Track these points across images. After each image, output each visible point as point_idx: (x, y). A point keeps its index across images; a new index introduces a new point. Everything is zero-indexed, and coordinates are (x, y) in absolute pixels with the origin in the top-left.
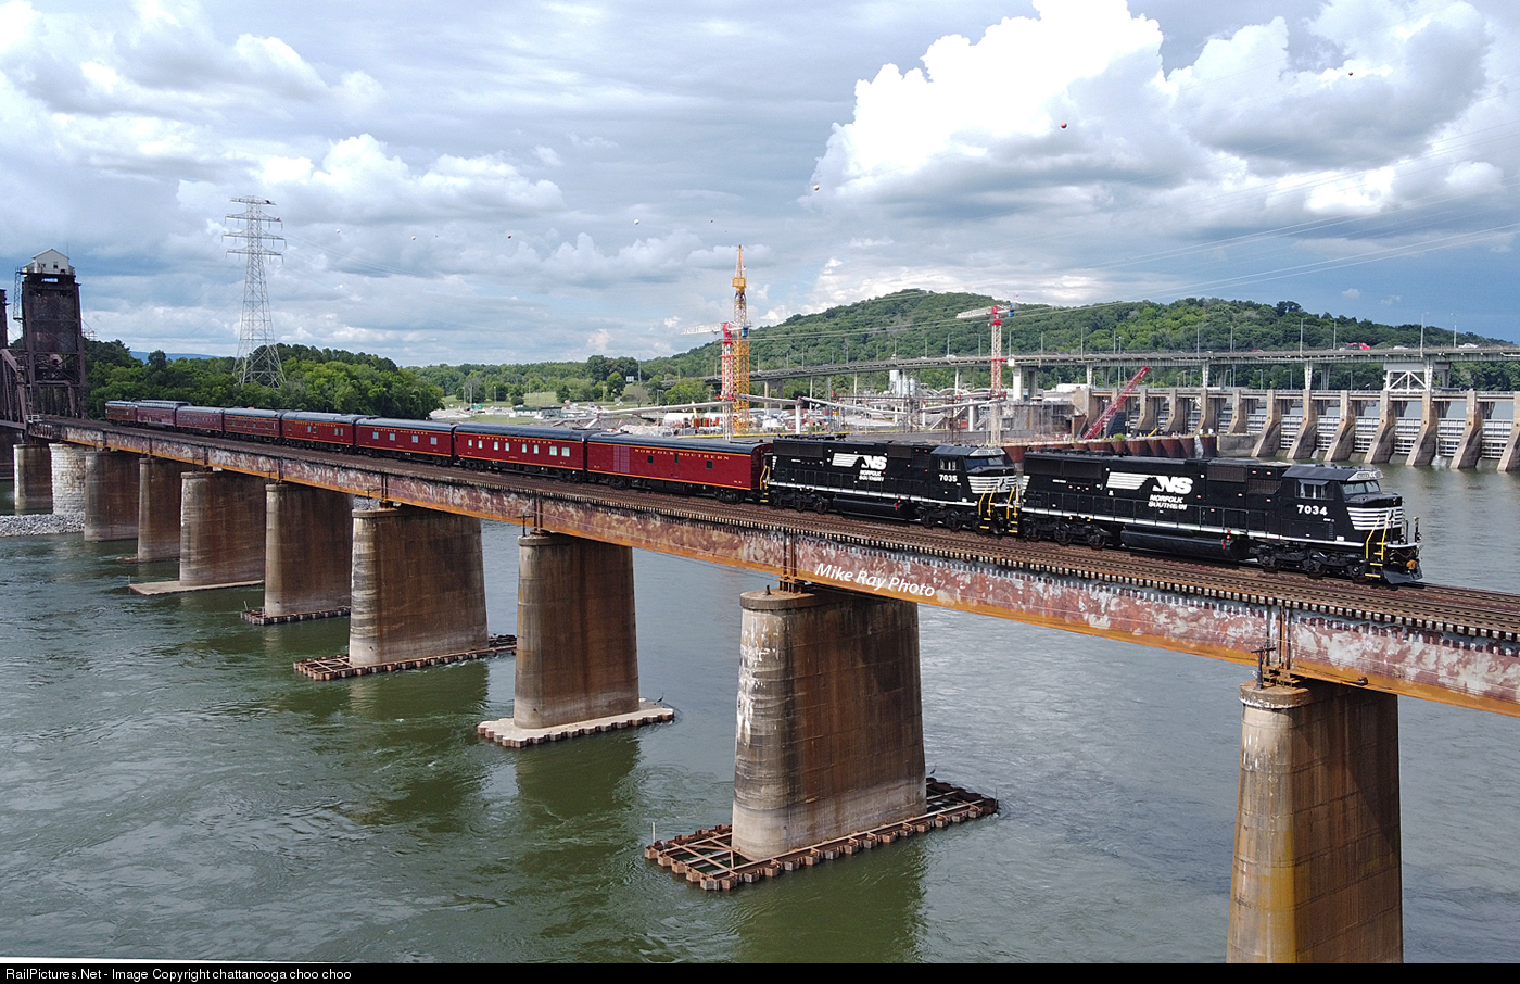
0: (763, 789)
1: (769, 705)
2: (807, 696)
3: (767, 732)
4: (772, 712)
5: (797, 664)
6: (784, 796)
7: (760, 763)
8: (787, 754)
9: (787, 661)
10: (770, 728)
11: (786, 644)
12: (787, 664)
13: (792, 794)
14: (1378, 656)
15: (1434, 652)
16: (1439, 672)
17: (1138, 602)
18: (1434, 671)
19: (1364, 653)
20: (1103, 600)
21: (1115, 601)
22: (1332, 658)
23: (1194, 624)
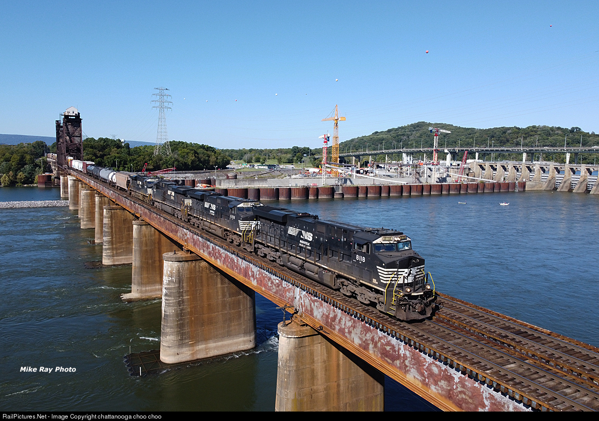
0: (168, 337)
1: (170, 302)
2: (190, 298)
3: (169, 313)
4: (172, 305)
5: (185, 285)
6: (177, 340)
7: (167, 326)
8: (179, 323)
9: (180, 283)
10: (171, 312)
11: (179, 276)
12: (180, 285)
13: (182, 340)
14: (327, 317)
15: (344, 319)
16: (346, 330)
17: (264, 275)
18: (344, 329)
19: (323, 314)
20: (255, 272)
21: (258, 273)
22: (315, 314)
23: (277, 288)
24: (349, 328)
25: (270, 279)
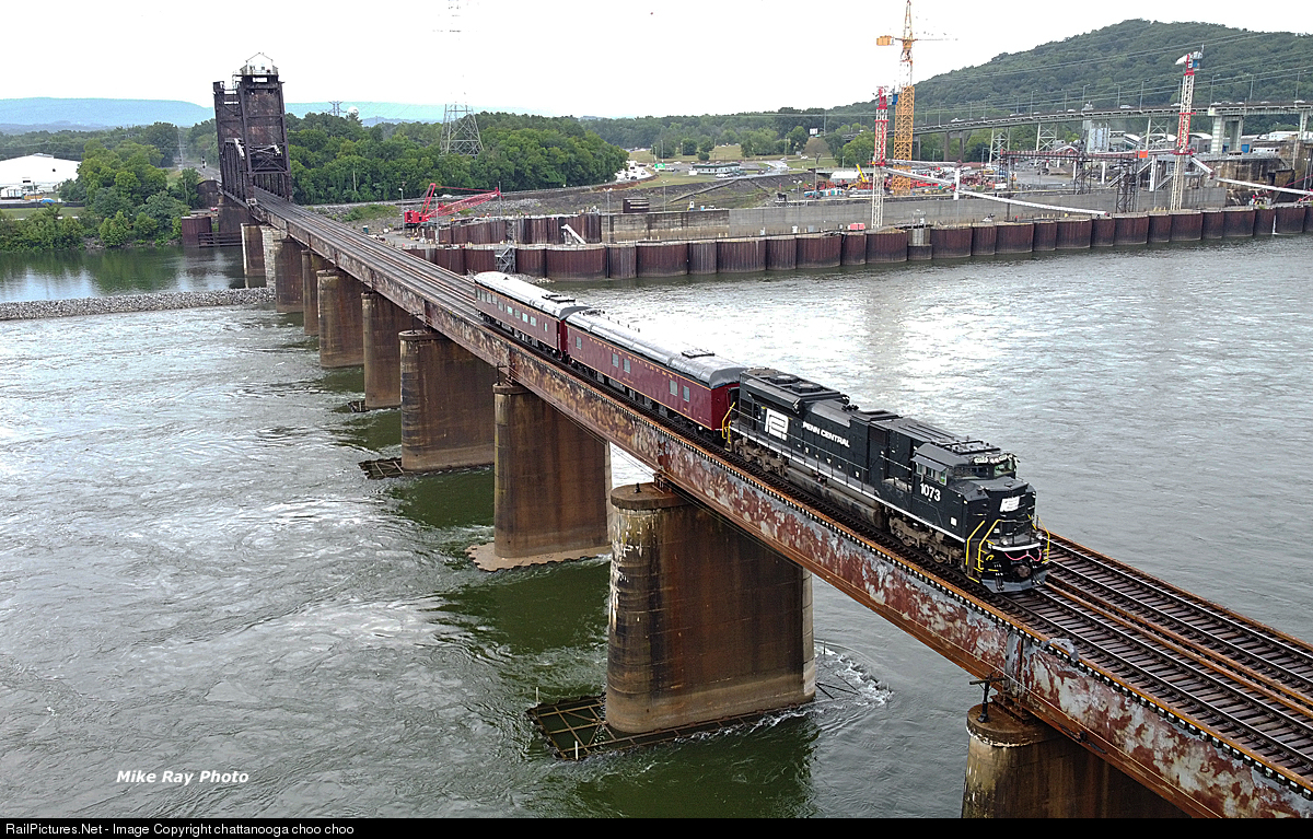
0: (626, 675)
1: (634, 600)
2: (675, 591)
3: (630, 623)
4: (635, 605)
5: (663, 562)
6: (647, 682)
7: (624, 651)
8: (650, 645)
9: (652, 559)
11: (650, 542)
12: (652, 563)
13: (656, 681)
14: (1103, 715)
15: (1151, 730)
16: (1155, 753)
17: (907, 586)
18: (1151, 751)
19: (1090, 708)
20: (881, 575)
21: (890, 578)
22: (1063, 704)
23: (951, 625)
24: (1166, 752)
25: (925, 598)
